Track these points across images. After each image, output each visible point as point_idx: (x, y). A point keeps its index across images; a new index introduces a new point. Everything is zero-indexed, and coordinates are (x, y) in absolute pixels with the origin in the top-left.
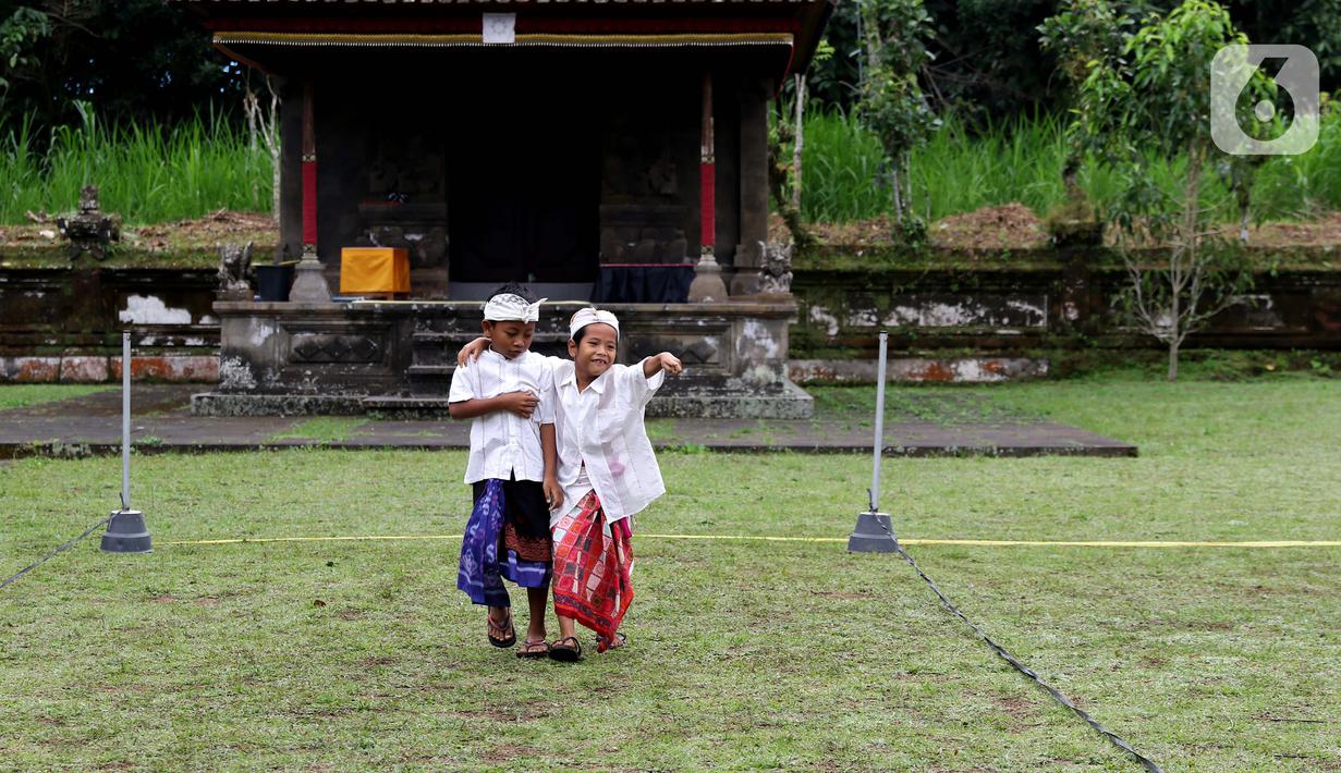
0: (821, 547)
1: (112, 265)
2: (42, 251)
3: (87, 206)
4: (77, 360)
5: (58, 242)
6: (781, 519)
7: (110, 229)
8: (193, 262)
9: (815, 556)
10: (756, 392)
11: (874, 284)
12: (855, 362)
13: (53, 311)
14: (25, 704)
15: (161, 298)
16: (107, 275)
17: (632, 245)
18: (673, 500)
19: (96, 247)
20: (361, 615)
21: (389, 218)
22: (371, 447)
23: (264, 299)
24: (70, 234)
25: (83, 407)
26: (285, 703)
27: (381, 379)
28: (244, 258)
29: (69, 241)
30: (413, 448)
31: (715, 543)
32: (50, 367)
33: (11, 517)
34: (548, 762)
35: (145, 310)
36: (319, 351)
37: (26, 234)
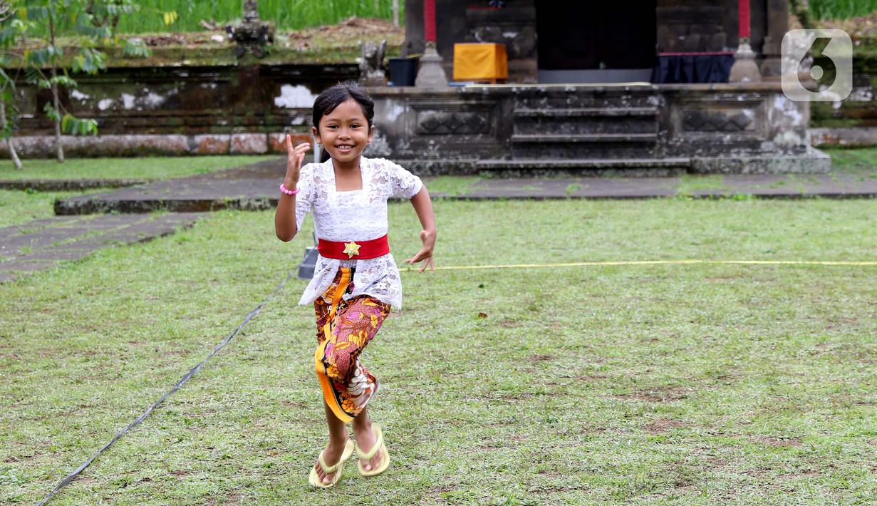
0: (865, 269)
1: (269, 62)
2: (215, 52)
3: (249, 15)
4: (243, 137)
5: (226, 45)
6: (827, 248)
7: (267, 33)
8: (332, 59)
9: (863, 276)
10: (785, 153)
11: (870, 67)
12: (855, 129)
13: (224, 98)
14: (273, 392)
15: (308, 87)
16: (265, 70)
17: (682, 38)
18: (737, 235)
19: (256, 49)
20: (517, 324)
21: (489, 20)
22: (489, 199)
23: (396, 84)
24: (236, 38)
25: (253, 172)
26: (477, 390)
27: (489, 146)
28: (380, 53)
29: (235, 43)
30: (522, 199)
31: (782, 267)
32: (222, 143)
33: (220, 254)
34: (698, 432)
35: (296, 97)
36: (439, 125)
37: (201, 39)
